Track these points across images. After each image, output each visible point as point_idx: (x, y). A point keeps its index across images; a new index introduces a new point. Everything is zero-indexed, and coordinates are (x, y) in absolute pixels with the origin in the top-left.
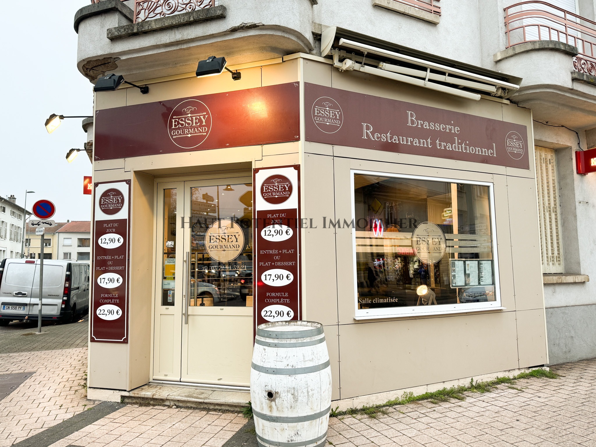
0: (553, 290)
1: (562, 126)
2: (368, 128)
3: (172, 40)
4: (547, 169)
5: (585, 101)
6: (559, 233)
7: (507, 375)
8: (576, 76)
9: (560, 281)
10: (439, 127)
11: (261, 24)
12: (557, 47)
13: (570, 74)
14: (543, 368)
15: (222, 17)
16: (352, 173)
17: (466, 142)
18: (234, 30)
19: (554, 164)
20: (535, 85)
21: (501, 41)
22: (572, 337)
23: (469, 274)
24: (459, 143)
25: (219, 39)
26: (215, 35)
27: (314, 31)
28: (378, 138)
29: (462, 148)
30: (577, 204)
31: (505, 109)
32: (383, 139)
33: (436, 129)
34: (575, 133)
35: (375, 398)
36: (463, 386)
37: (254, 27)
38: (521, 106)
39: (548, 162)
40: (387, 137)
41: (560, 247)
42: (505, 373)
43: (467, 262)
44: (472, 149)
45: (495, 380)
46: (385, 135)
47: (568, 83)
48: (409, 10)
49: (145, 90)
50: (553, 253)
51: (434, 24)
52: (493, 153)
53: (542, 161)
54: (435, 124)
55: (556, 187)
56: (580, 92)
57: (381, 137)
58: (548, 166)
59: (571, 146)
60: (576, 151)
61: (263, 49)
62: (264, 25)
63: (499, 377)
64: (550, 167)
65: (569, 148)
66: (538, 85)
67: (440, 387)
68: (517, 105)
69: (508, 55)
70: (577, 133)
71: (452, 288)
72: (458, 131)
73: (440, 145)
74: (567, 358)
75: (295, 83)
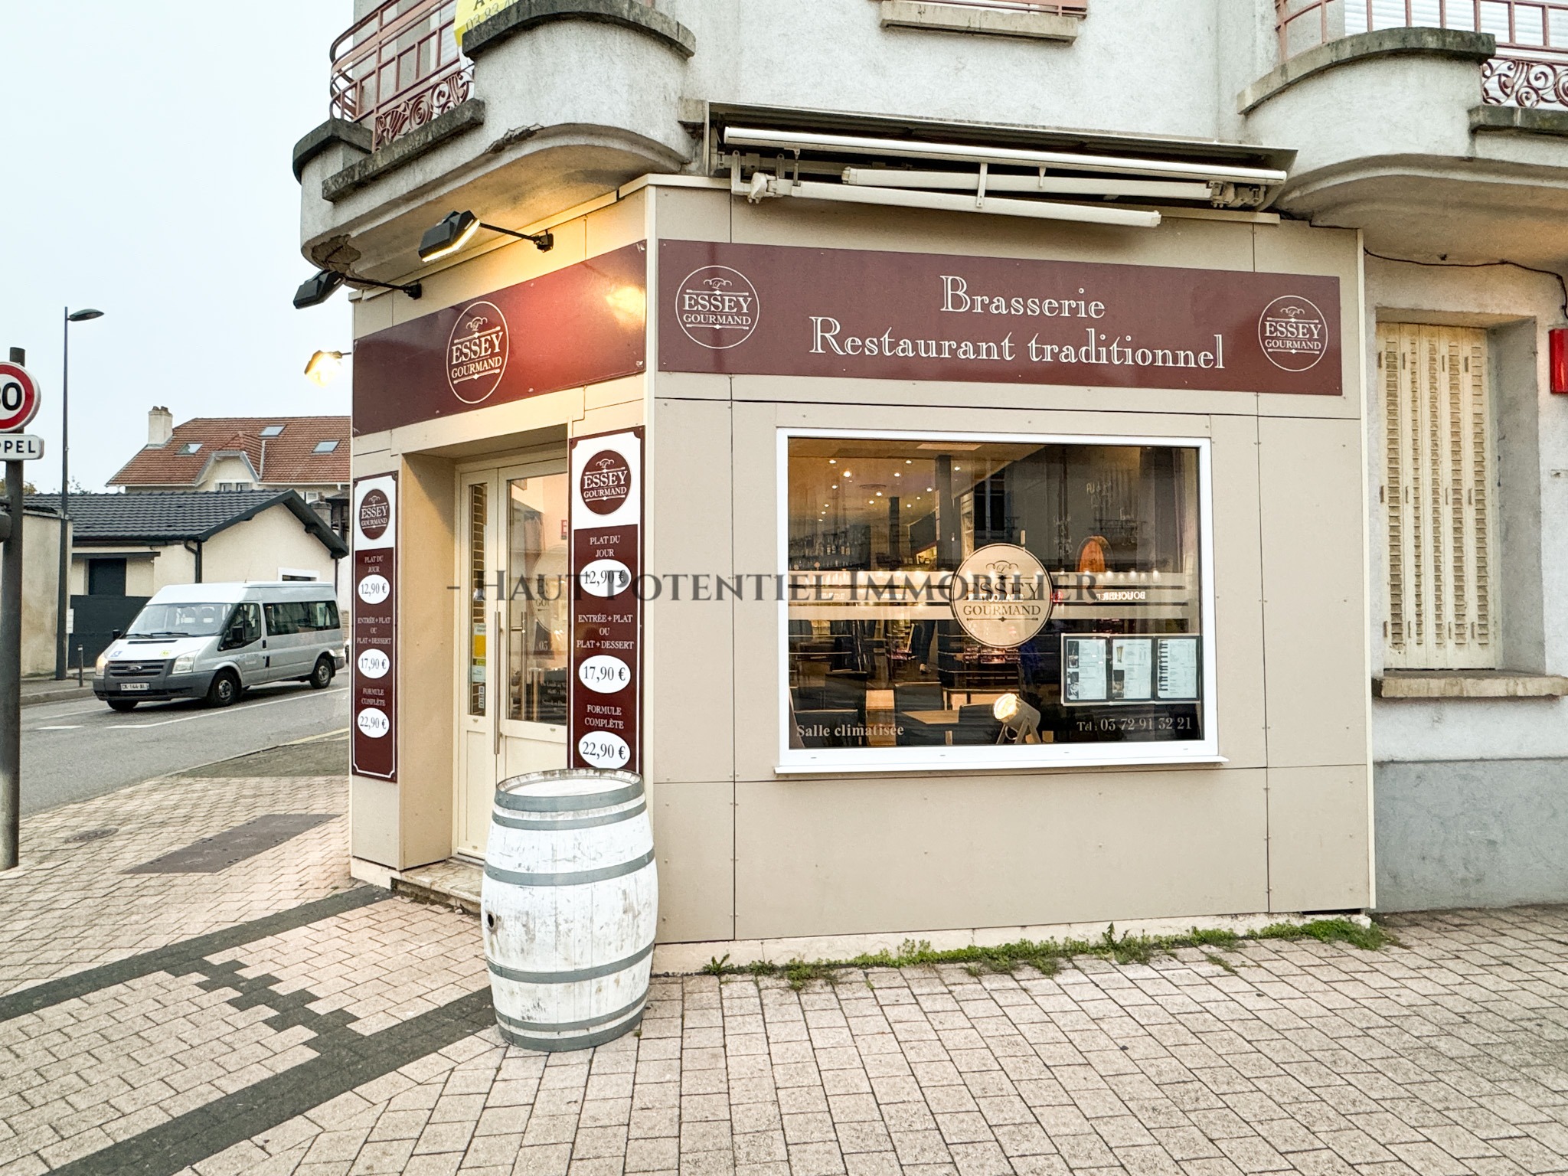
0: (1434, 714)
1: (1503, 262)
2: (827, 327)
3: (411, 187)
4: (1454, 387)
5: (1533, 188)
6: (1488, 560)
7: (1225, 925)
8: (1481, 118)
9: (1455, 692)
10: (1040, 307)
11: (537, 127)
12: (1413, 43)
13: (1465, 114)
14: (1355, 918)
15: (475, 124)
16: (782, 437)
17: (1123, 339)
18: (498, 149)
19: (1484, 370)
20: (1339, 164)
21: (1260, 52)
22: (1492, 843)
23: (1122, 672)
24: (1099, 343)
25: (480, 173)
26: (473, 165)
27: (684, 120)
28: (854, 348)
29: (1112, 355)
30: (1545, 479)
31: (1263, 237)
32: (869, 350)
33: (1029, 313)
34: (1553, 279)
35: (825, 944)
36: (1084, 940)
37: (526, 135)
38: (1319, 223)
39: (1461, 367)
40: (880, 346)
41: (1490, 598)
42: (1219, 920)
43: (1116, 643)
44: (1143, 354)
45: (1185, 934)
46: (875, 340)
47: (1458, 144)
48: (983, 19)
49: (415, 292)
50: (1460, 616)
51: (1065, 41)
52: (1215, 360)
53: (1438, 366)
54: (1025, 301)
55: (1487, 434)
56: (1503, 162)
57: (864, 345)
58: (1460, 377)
59: (1535, 317)
60: (1551, 328)
61: (569, 179)
62: (543, 128)
63: (1200, 929)
64: (1466, 380)
65: (1528, 323)
66: (1349, 162)
67: (1013, 937)
68: (1310, 221)
69: (1268, 92)
70: (1559, 278)
71: (1065, 704)
72: (1098, 312)
73: (1040, 352)
74: (1467, 896)
75: (640, 243)
